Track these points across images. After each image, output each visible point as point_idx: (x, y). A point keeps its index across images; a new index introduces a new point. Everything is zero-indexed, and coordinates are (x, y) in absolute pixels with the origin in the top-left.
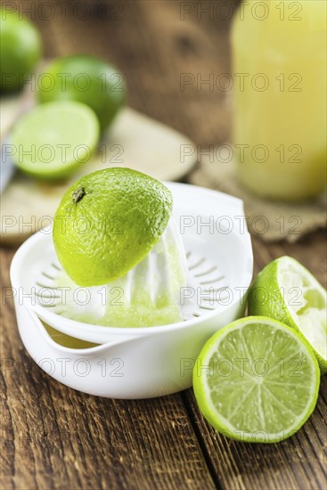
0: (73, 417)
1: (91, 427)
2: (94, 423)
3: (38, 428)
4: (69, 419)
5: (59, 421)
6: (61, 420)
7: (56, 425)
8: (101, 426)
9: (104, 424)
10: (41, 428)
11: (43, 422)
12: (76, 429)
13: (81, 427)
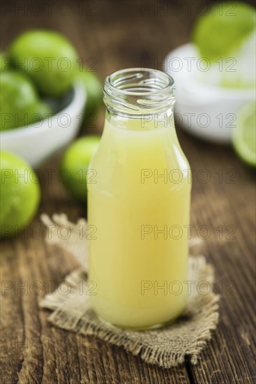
0: (91, 352)
1: (104, 360)
2: (107, 357)
3: (63, 358)
4: (88, 353)
5: (79, 354)
6: (81, 353)
7: (77, 357)
8: (112, 359)
9: (115, 358)
10: (65, 358)
11: (67, 354)
12: (92, 360)
13: (97, 359)
